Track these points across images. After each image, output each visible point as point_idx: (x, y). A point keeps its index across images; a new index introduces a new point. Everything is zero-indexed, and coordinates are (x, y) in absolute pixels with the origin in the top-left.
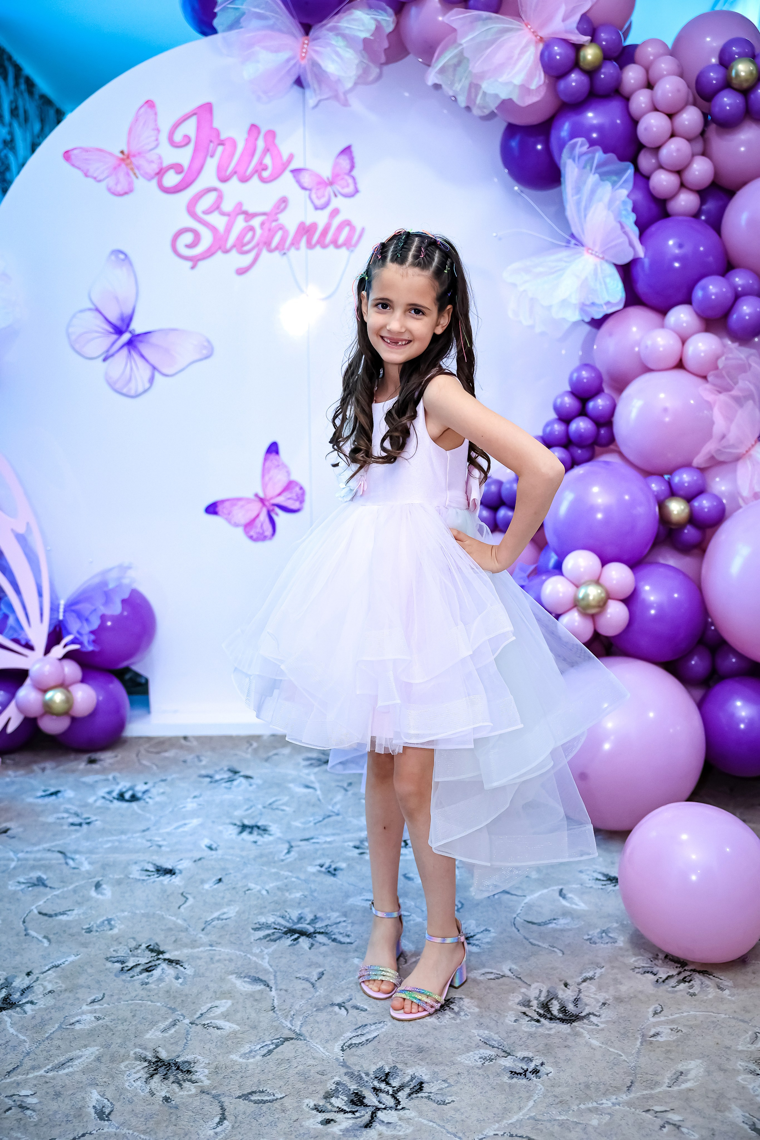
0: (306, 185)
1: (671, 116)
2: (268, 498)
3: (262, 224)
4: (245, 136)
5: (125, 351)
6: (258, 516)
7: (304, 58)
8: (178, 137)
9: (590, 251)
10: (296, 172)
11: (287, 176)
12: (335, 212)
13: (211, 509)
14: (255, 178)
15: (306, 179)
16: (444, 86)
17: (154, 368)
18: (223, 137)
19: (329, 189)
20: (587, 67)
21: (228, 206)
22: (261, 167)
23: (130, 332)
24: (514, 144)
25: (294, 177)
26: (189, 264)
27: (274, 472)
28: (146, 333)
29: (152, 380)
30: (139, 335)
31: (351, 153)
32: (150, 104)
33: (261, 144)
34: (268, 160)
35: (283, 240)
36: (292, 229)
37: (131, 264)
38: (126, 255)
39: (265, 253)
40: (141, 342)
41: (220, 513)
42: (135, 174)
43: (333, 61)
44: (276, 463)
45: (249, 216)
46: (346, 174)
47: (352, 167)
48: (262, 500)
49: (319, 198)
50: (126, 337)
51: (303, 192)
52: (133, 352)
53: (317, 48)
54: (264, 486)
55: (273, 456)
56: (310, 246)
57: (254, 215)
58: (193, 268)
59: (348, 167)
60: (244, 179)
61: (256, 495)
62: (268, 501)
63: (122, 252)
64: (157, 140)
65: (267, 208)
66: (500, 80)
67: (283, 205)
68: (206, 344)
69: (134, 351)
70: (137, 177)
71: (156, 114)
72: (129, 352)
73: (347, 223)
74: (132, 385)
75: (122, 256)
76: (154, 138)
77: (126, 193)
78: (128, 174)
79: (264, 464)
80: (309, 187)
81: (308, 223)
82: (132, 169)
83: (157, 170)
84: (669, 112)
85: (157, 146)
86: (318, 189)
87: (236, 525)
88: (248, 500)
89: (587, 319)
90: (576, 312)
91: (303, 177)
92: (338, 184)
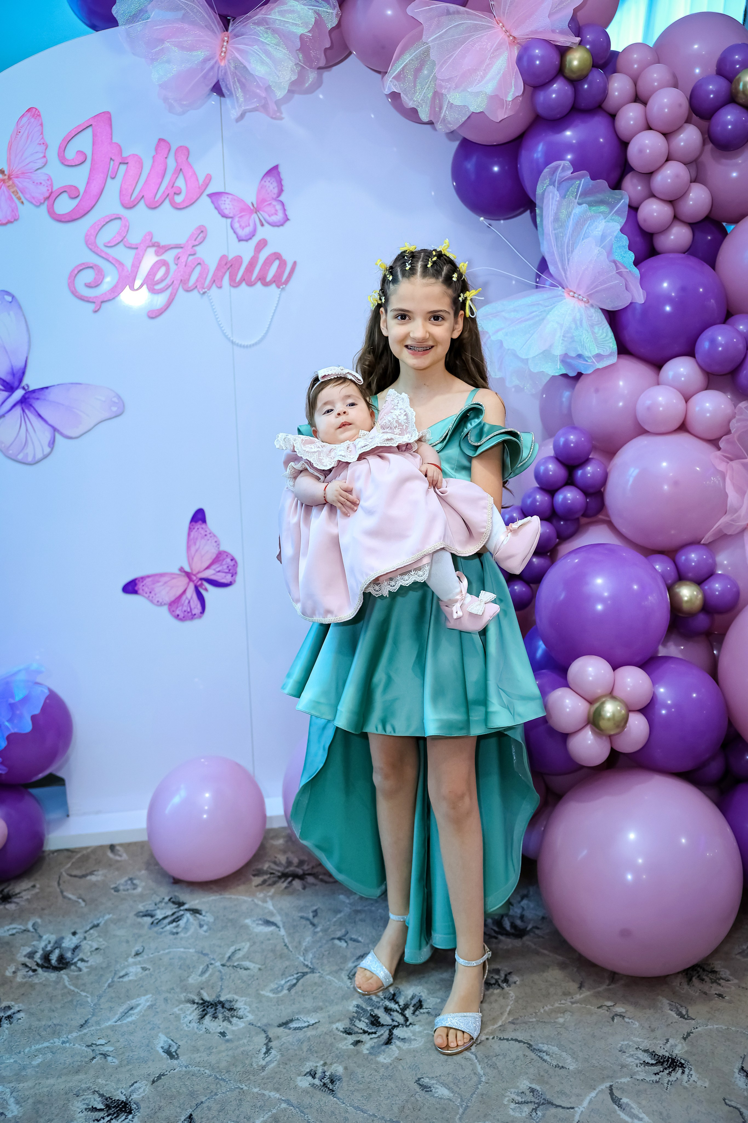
0: (227, 212)
1: (666, 135)
2: (194, 573)
3: (177, 258)
4: (153, 153)
5: (18, 410)
6: (184, 592)
7: (224, 57)
8: (70, 154)
9: (571, 294)
10: (214, 196)
11: (205, 201)
12: (262, 244)
13: (130, 588)
14: (167, 203)
15: (227, 205)
16: (402, 95)
17: (55, 429)
18: (125, 154)
19: (255, 216)
20: (574, 76)
21: (135, 237)
22: (173, 191)
23: (24, 388)
24: (470, 165)
25: (213, 202)
26: (92, 306)
27: (201, 543)
28: (42, 389)
29: (52, 443)
30: (34, 391)
31: (279, 174)
32: (33, 112)
33: (171, 163)
34: (180, 182)
35: (202, 276)
36: (212, 265)
37: (20, 307)
38: (13, 297)
39: (181, 291)
40: (38, 399)
41: (140, 591)
42: (19, 198)
43: (263, 62)
44: (202, 532)
45: (161, 249)
46: (273, 199)
47: (281, 191)
48: (188, 575)
49: (242, 227)
50: (19, 394)
51: (224, 219)
52: (27, 411)
53: (241, 47)
54: (190, 559)
55: (199, 525)
56: (234, 284)
57: (167, 248)
58: (96, 311)
59: (276, 191)
60: (153, 206)
61: (181, 569)
62: (195, 575)
63: (8, 293)
64: (44, 157)
65: (182, 240)
66: (469, 90)
67: (201, 235)
68: (115, 400)
69: (29, 410)
70: (22, 203)
71: (42, 125)
72: (23, 411)
73: (277, 256)
74: (29, 450)
75: (9, 298)
76: (42, 155)
77: (9, 222)
78: (11, 199)
79: (189, 535)
80: (231, 215)
81: (231, 256)
82: (15, 193)
83: (47, 195)
84: (665, 131)
85: (46, 163)
86: (241, 217)
87: (160, 604)
88: (172, 575)
89: (572, 374)
90: (559, 365)
91: (223, 202)
92: (264, 211)
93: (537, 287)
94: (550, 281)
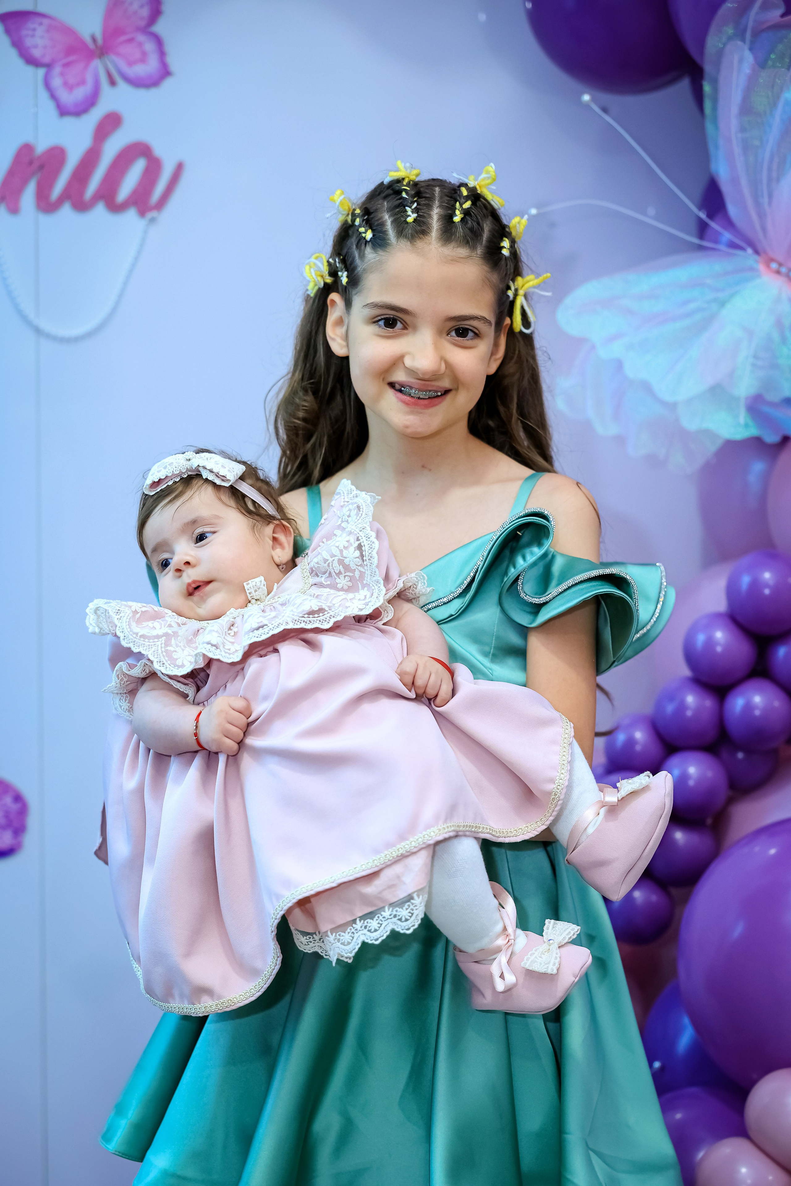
0: (37, 54)
9: (774, 265)
10: (12, 21)
12: (111, 123)
15: (38, 39)
19: (97, 64)
25: (6, 32)
46: (137, 29)
47: (156, 12)
49: (69, 87)
51: (30, 70)
56: (45, 204)
59: (145, 12)
73: (141, 149)
80: (47, 60)
81: (41, 147)
86: (67, 65)
89: (772, 438)
90: (743, 416)
91: (30, 33)
92: (118, 54)
93: (701, 248)
94: (727, 236)
